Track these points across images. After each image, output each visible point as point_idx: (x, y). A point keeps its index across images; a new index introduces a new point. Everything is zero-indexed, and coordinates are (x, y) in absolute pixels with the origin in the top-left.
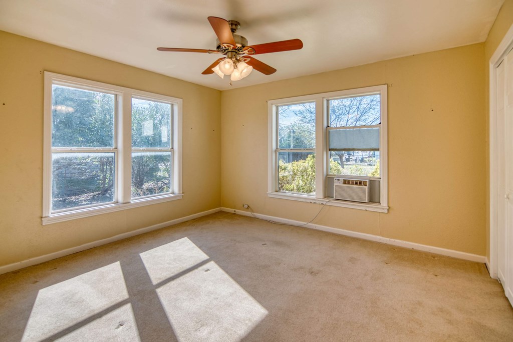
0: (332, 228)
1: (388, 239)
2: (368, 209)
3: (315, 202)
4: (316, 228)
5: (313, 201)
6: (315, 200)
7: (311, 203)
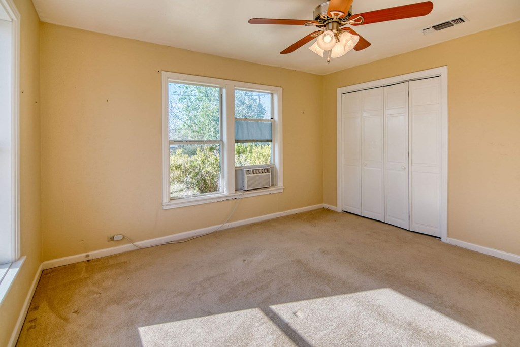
0: (244, 221)
1: (283, 212)
2: (271, 192)
3: (227, 198)
4: (229, 227)
5: (225, 199)
6: (227, 196)
7: (224, 200)
